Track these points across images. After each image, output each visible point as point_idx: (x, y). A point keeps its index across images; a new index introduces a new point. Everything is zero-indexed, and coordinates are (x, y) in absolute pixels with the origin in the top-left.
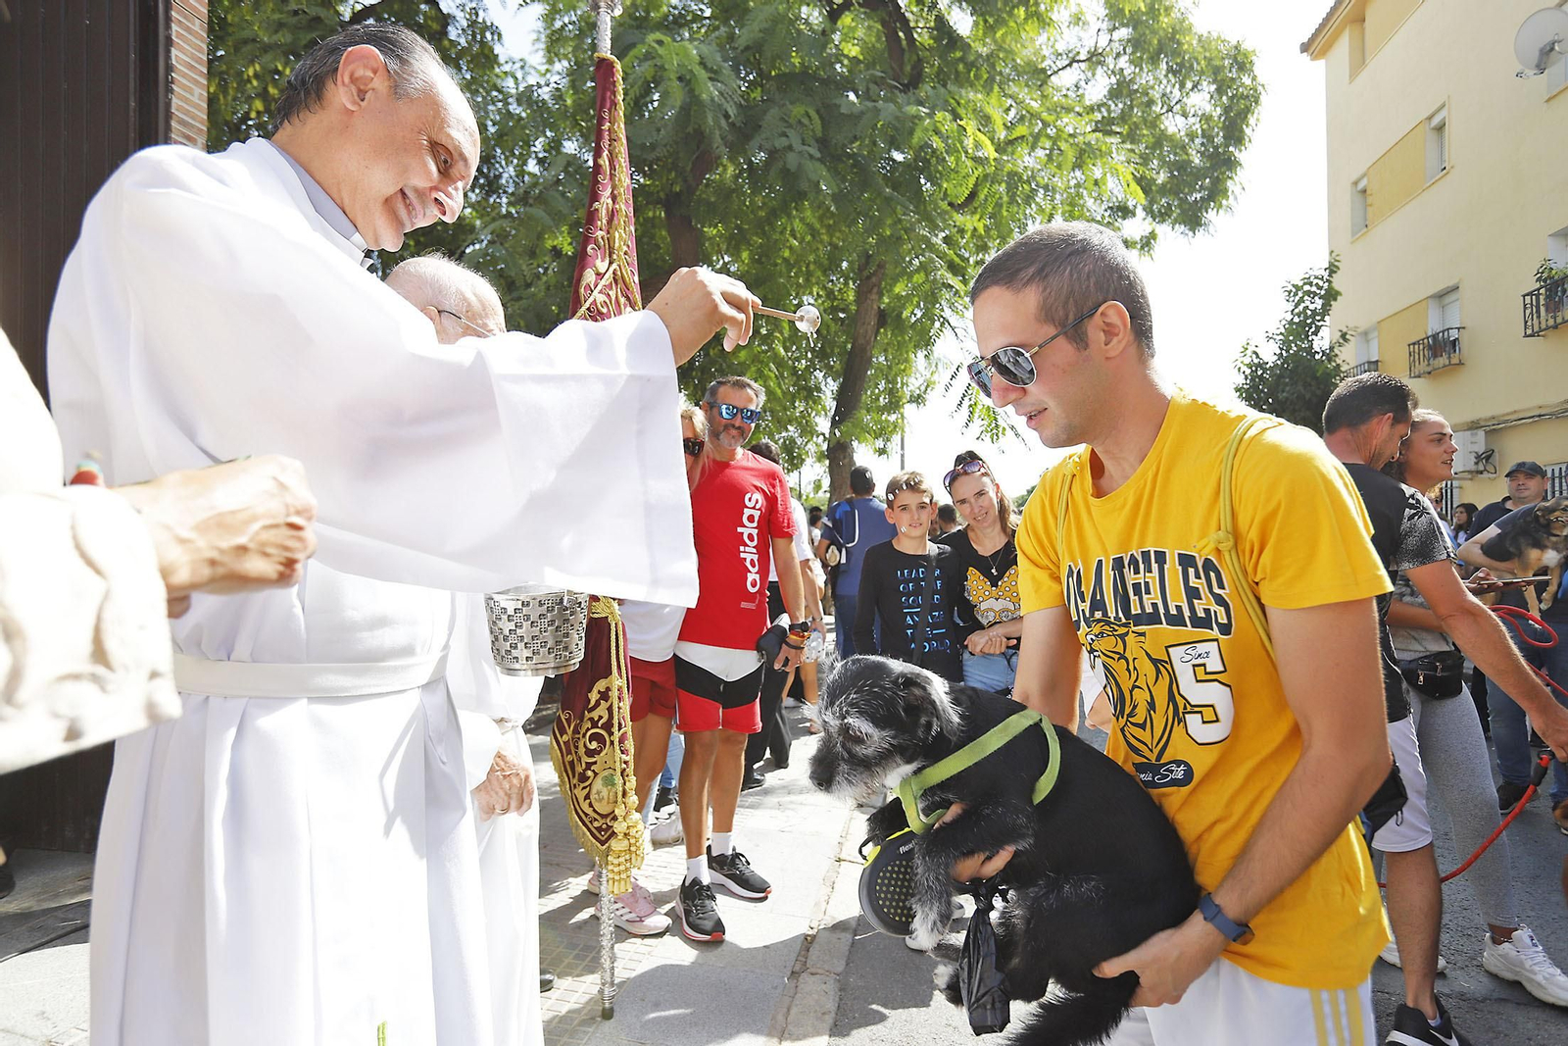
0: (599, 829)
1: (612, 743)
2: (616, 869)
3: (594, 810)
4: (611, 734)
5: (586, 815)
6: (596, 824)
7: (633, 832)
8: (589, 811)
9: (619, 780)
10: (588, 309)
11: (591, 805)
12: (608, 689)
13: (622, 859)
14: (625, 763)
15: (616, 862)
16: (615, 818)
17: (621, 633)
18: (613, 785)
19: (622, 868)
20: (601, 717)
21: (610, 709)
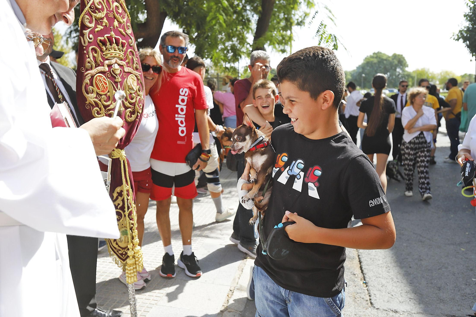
0: (122, 254)
1: (125, 216)
2: (129, 272)
3: (119, 246)
4: (124, 211)
5: (115, 248)
6: (120, 252)
7: (136, 255)
8: (116, 246)
9: (129, 232)
10: (90, 7)
11: (117, 244)
12: (122, 191)
13: (132, 268)
14: (133, 224)
15: (129, 269)
16: (128, 249)
17: (126, 165)
18: (127, 234)
19: (132, 271)
20: (119, 204)
21: (123, 201)
